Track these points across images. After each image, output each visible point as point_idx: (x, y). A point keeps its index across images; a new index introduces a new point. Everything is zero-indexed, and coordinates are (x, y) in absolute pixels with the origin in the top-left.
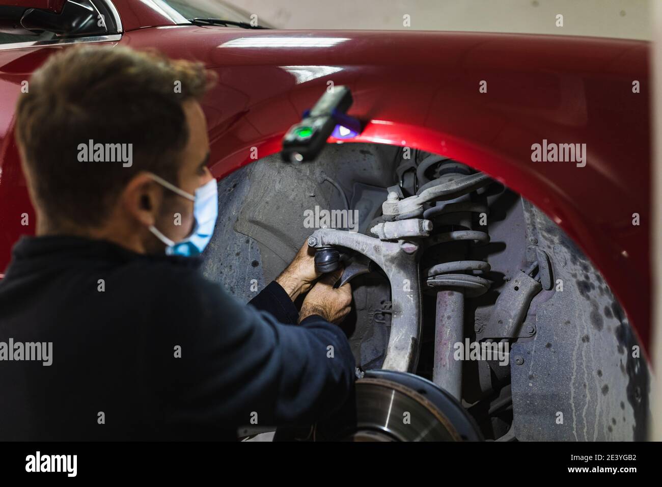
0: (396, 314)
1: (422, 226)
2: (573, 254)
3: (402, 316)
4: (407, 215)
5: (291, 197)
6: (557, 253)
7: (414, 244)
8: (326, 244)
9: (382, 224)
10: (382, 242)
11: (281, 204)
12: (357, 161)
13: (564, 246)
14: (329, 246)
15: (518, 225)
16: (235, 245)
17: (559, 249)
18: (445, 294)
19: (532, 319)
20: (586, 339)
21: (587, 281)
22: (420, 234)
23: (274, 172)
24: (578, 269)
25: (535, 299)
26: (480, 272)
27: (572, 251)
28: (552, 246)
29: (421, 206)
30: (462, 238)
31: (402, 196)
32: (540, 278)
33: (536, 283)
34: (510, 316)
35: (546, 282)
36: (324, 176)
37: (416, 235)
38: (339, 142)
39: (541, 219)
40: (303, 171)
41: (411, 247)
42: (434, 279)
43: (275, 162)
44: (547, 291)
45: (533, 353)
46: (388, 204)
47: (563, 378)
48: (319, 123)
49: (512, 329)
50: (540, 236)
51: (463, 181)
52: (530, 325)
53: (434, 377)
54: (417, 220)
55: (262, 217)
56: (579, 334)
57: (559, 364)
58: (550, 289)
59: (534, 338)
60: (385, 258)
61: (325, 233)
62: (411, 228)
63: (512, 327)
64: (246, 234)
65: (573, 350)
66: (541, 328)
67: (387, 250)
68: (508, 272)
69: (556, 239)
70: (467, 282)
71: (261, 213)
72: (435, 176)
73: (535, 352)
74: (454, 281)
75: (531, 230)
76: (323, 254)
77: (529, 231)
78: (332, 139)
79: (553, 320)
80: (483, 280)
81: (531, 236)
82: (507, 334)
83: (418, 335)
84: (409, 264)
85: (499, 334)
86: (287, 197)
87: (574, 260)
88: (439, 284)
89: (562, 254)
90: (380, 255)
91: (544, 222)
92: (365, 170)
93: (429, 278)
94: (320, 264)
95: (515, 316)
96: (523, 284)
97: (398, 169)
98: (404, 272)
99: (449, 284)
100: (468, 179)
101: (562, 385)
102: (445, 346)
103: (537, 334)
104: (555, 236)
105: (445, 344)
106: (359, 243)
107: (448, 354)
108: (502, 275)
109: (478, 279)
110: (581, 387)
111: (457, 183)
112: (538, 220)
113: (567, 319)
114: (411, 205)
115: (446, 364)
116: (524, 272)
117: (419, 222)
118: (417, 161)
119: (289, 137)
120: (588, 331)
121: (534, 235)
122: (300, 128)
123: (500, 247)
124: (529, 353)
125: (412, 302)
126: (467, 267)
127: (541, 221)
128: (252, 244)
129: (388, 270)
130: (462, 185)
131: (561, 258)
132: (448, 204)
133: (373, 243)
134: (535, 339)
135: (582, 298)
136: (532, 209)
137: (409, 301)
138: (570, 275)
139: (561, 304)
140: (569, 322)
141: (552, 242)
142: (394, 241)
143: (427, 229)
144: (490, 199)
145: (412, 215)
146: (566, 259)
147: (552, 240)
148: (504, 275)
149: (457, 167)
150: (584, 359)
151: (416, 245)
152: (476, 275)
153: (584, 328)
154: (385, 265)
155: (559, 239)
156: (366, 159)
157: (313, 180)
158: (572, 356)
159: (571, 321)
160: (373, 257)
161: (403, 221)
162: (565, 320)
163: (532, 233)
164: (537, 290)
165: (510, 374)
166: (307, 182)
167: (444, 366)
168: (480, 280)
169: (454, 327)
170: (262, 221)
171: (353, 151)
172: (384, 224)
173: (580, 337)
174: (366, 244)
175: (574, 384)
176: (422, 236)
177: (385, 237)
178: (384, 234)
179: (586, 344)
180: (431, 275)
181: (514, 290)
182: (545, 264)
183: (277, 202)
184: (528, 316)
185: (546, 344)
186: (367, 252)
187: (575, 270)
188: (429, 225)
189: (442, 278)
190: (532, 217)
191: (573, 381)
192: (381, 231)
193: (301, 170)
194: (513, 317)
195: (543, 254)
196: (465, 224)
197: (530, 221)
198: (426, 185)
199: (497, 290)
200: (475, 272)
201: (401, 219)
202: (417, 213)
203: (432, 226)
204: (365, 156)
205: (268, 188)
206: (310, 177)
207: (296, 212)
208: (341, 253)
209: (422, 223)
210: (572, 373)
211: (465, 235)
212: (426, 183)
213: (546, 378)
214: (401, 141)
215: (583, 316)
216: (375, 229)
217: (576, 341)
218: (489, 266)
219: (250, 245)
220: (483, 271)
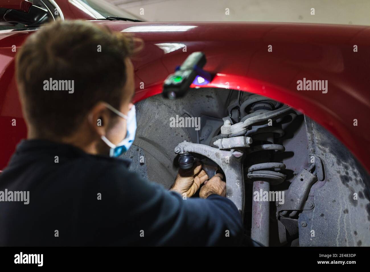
0: (229, 195)
1: (246, 141)
2: (338, 159)
3: (233, 196)
4: (236, 134)
5: (165, 123)
6: (328, 158)
7: (240, 152)
8: (186, 151)
9: (221, 139)
10: (221, 151)
11: (158, 127)
12: (204, 102)
13: (332, 154)
14: (188, 153)
15: (301, 141)
16: (130, 152)
17: (329, 156)
18: (258, 183)
19: (312, 199)
20: (346, 211)
21: (347, 175)
22: (244, 146)
23: (154, 107)
24: (341, 168)
25: (313, 186)
26: (279, 169)
27: (338, 157)
28: (324, 154)
29: (245, 129)
30: (269, 149)
31: (232, 123)
32: (316, 174)
33: (314, 176)
34: (298, 197)
35: (320, 176)
36: (184, 111)
37: (242, 146)
38: (197, 87)
39: (318, 138)
40: (172, 108)
41: (239, 154)
42: (252, 173)
43: (155, 101)
44: (321, 182)
45: (312, 220)
46: (225, 127)
47: (332, 235)
48: (186, 74)
49: (299, 205)
50: (317, 148)
51: (269, 114)
52: (310, 202)
53: (252, 235)
54: (243, 137)
55: (147, 135)
56: (342, 208)
57: (329, 226)
58: (323, 180)
59: (312, 211)
60: (222, 160)
61: (185, 145)
62: (239, 142)
63: (299, 204)
64: (137, 145)
65: (338, 218)
66: (317, 204)
67: (224, 155)
68: (296, 169)
69: (327, 150)
70: (272, 175)
71: (146, 133)
72: (250, 112)
73: (314, 219)
74: (264, 175)
75: (311, 144)
76: (184, 158)
77: (310, 145)
78: (193, 85)
79: (325, 200)
80: (282, 175)
81: (311, 148)
82: (297, 208)
83: (242, 208)
84: (237, 164)
85: (292, 208)
86: (162, 123)
87: (339, 163)
88: (255, 176)
89: (331, 159)
90: (219, 158)
91: (320, 139)
92: (209, 107)
93: (248, 173)
94: (182, 164)
95: (301, 196)
96: (306, 177)
97: (228, 107)
98: (234, 169)
99: (261, 177)
100: (273, 113)
101: (331, 240)
102: (258, 215)
103: (315, 208)
104: (327, 148)
105: (259, 214)
106: (206, 151)
107: (261, 220)
108: (292, 172)
109: (278, 174)
110: (343, 242)
111: (266, 115)
112: (316, 138)
113: (333, 199)
114: (239, 127)
115: (260, 226)
116: (306, 170)
117: (244, 138)
118: (240, 102)
119: (168, 82)
120: (347, 206)
121: (313, 147)
122: (175, 76)
123: (291, 154)
124: (310, 220)
125: (239, 188)
126: (272, 166)
127: (318, 139)
128: (140, 152)
129: (224, 168)
130: (269, 116)
131: (330, 161)
132: (259, 128)
133: (215, 151)
134: (314, 211)
135: (343, 186)
136: (312, 131)
137: (237, 187)
138: (336, 172)
139: (329, 190)
140: (335, 201)
141: (325, 151)
142: (228, 150)
143: (249, 142)
144: (284, 126)
145: (240, 134)
146: (334, 161)
147: (324, 150)
148: (293, 172)
149: (264, 106)
150: (345, 224)
151: (242, 153)
152: (277, 171)
153: (344, 205)
154: (222, 165)
155: (329, 150)
156: (210, 101)
157: (178, 113)
158: (338, 222)
159: (336, 200)
160: (215, 160)
161: (234, 137)
162: (332, 199)
163: (312, 146)
164: (314, 181)
165: (298, 233)
166: (174, 114)
167: (258, 227)
168: (280, 175)
169: (264, 203)
170: (147, 137)
171: (202, 96)
172: (222, 140)
173: (342, 210)
174: (211, 152)
175: (339, 239)
176: (246, 147)
177: (223, 147)
178: (222, 146)
179: (346, 215)
180: (250, 171)
181: (300, 180)
182: (319, 165)
183: (156, 126)
184: (309, 197)
185: (320, 214)
186: (211, 156)
187: (339, 169)
188: (250, 141)
189: (256, 173)
190: (312, 136)
191: (338, 238)
192: (220, 144)
193: (171, 106)
194: (300, 197)
195: (319, 159)
196: (270, 140)
197: (310, 138)
198: (246, 117)
199: (289, 180)
200: (276, 169)
201: (233, 137)
202: (243, 132)
203: (252, 141)
204: (209, 99)
205: (150, 117)
206: (176, 111)
207: (167, 132)
208: (195, 157)
209: (246, 139)
210: (338, 232)
211: (270, 147)
212: (246, 115)
213: (321, 235)
214: (237, 87)
215: (344, 197)
216: (217, 143)
217: (339, 213)
218: (285, 166)
219: (139, 152)
220: (281, 169)
